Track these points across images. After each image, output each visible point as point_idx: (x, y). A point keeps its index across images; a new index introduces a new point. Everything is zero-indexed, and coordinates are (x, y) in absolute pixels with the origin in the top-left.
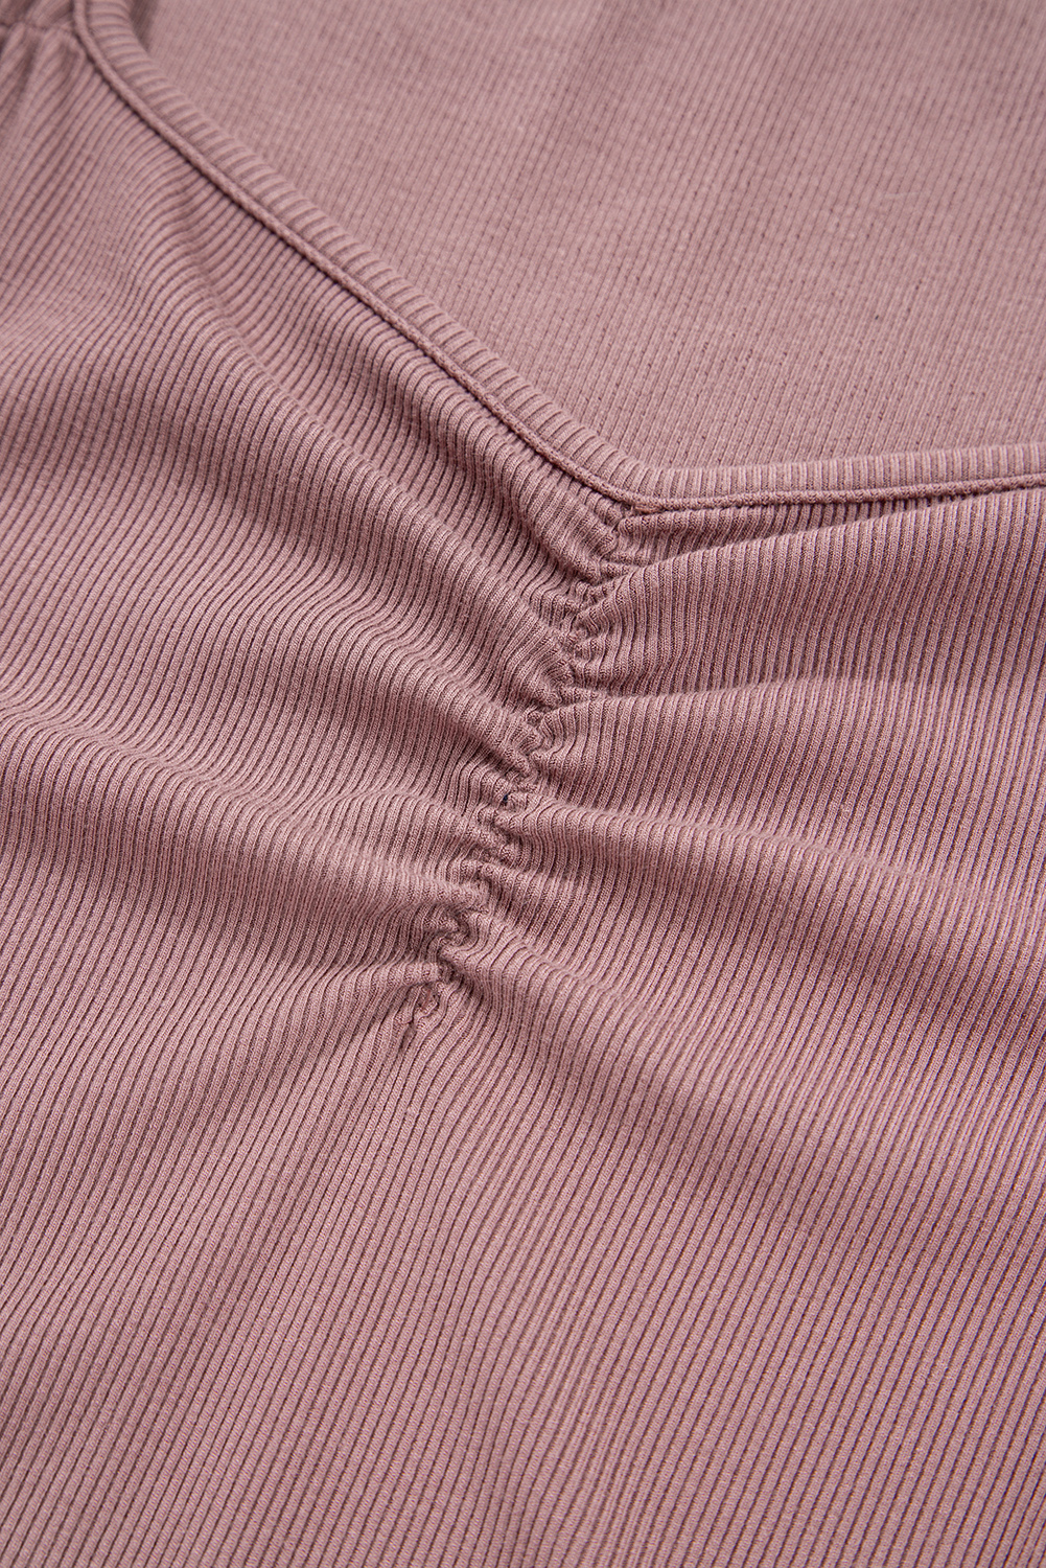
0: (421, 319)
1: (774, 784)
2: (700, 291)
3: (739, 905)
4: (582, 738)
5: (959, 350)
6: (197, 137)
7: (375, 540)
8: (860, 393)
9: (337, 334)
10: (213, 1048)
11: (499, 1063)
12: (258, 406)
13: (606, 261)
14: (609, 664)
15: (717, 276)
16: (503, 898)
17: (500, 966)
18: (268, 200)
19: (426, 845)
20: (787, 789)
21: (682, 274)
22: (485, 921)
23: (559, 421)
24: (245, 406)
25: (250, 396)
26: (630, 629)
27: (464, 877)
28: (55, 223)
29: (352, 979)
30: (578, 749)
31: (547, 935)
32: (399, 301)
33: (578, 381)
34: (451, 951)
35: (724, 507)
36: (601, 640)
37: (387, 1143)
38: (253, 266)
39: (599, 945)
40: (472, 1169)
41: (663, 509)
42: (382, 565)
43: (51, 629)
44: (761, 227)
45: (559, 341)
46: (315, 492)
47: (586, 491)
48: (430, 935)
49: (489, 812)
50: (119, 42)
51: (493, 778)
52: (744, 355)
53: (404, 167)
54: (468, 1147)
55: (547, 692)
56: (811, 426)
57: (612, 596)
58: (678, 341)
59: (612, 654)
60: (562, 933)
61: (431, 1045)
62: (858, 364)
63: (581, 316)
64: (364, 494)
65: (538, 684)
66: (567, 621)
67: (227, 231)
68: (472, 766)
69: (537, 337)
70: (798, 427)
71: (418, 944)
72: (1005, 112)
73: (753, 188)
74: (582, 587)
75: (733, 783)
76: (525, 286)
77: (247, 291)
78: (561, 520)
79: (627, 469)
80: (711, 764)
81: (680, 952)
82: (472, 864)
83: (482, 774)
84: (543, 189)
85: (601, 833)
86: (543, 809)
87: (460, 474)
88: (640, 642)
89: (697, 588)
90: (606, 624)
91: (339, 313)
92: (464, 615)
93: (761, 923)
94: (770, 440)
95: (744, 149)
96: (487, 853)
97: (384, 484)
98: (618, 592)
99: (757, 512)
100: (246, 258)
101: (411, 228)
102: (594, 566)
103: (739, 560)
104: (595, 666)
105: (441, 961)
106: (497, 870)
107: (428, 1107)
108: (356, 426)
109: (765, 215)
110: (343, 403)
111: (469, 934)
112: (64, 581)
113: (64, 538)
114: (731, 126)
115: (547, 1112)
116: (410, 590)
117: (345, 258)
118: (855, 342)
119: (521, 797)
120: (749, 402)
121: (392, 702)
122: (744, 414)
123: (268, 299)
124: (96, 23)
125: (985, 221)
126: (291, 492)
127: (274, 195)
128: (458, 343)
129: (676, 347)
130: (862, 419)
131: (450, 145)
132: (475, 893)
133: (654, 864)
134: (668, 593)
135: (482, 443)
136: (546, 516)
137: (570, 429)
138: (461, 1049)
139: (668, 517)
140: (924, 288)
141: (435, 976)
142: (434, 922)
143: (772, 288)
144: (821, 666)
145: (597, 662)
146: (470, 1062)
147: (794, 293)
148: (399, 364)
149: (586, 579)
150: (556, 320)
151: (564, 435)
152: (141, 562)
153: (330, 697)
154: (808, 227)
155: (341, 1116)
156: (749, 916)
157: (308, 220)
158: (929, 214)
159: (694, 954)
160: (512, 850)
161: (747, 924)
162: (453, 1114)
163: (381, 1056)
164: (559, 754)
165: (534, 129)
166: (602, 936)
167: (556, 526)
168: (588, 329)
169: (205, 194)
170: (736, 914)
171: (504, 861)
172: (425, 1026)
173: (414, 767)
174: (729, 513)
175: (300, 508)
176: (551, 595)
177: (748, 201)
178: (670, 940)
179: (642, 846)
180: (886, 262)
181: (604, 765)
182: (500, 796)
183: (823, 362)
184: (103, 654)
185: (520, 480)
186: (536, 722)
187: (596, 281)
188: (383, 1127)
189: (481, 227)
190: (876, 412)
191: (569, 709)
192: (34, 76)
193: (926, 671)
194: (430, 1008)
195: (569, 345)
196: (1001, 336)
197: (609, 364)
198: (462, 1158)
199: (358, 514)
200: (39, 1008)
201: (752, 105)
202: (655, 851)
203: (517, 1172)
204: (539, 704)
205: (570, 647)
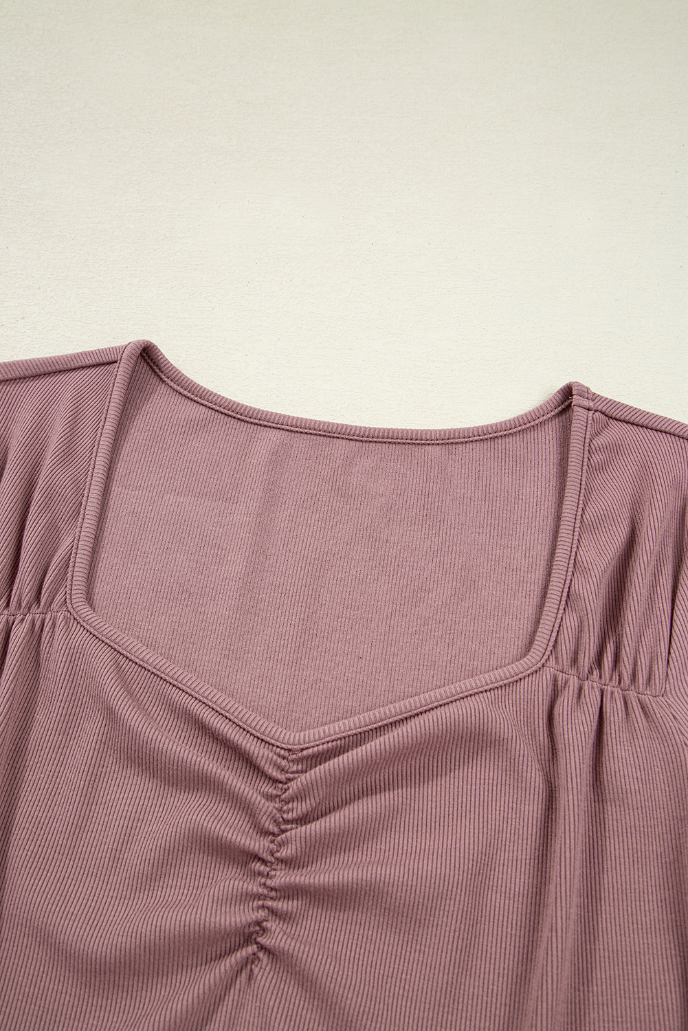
0: (206, 694)
1: (357, 844)
2: (299, 660)
3: (353, 897)
4: (290, 845)
5: (390, 665)
6: (117, 641)
7: (208, 783)
8: (360, 687)
9: (178, 706)
10: (185, 1003)
11: (284, 978)
12: (157, 745)
13: (265, 656)
14: (295, 814)
15: (304, 653)
16: (273, 912)
17: (277, 944)
18: (146, 659)
19: (243, 898)
20: (361, 845)
21: (292, 655)
22: (269, 925)
23: (261, 723)
24: (153, 746)
25: (153, 742)
26: (300, 799)
27: (259, 908)
28: (74, 682)
29: (228, 960)
30: (289, 850)
31: (291, 923)
32: (197, 689)
33: (264, 703)
34: (259, 939)
35: (323, 744)
36: (290, 805)
37: (252, 1019)
38: (144, 684)
39: (309, 922)
40: (282, 1024)
41: (302, 750)
42: (212, 791)
43: (103, 843)
44: (315, 632)
45: (255, 690)
46: (184, 770)
47: (274, 748)
48: (251, 934)
49: (263, 880)
50: (84, 610)
51: (262, 868)
52: (318, 682)
53: (190, 634)
54: (279, 1015)
55: (276, 830)
56: (346, 703)
57: (291, 789)
58: (295, 681)
59: (295, 810)
60: (296, 921)
61: (259, 977)
62: (358, 677)
63: (261, 679)
64: (201, 769)
65: (273, 828)
66: (277, 800)
67: (133, 673)
68: (254, 864)
69: (247, 689)
70: (342, 705)
71: (248, 939)
72: (388, 574)
73: (310, 619)
74: (280, 785)
75: (343, 848)
76: (239, 671)
77: (144, 694)
78: (268, 763)
79: (287, 737)
80: (335, 843)
81: (337, 918)
82: (260, 903)
83: (258, 866)
84: (238, 633)
85: (302, 883)
86: (282, 877)
87: (230, 750)
88: (304, 803)
89: (319, 781)
90: (291, 800)
91: (177, 698)
92: (243, 805)
93: (362, 902)
94: (333, 712)
95: (304, 605)
96: (265, 897)
97: (207, 763)
98: (294, 787)
99: (335, 743)
100: (142, 682)
101: (196, 657)
102: (282, 777)
103: (332, 768)
104: (290, 816)
105: (257, 943)
106: (269, 903)
107: (263, 1002)
108: (191, 738)
109: (316, 627)
110: (185, 730)
111: (264, 930)
112: (105, 823)
113: (102, 806)
114: (298, 597)
115: (303, 995)
116: (223, 798)
117: (176, 676)
118: (355, 669)
119: (273, 873)
120: (324, 698)
121: (223, 846)
122: (323, 703)
123: (152, 695)
124: (75, 606)
125: (389, 615)
126: (175, 772)
127: (148, 657)
128: (220, 700)
129: (295, 683)
130: (363, 697)
131: (204, 624)
132: (263, 914)
133: (322, 890)
134: (310, 785)
135: (235, 740)
136: (263, 763)
137: (265, 725)
138: (270, 976)
139: (305, 752)
140: (374, 644)
141: (256, 950)
142: (251, 929)
143: (323, 654)
144: (365, 793)
145: (290, 814)
146: (274, 981)
147: (331, 654)
148: (202, 714)
149: (281, 782)
150: (252, 681)
151: (263, 728)
152: (130, 809)
153: (202, 847)
154: (331, 629)
155: (233, 1013)
156: (357, 900)
157: (161, 664)
158: (370, 616)
159: (341, 918)
160: (273, 894)
161: (357, 903)
162: (272, 1003)
163: (243, 986)
164: (284, 853)
165: (231, 612)
166: (310, 918)
167: (267, 766)
168: (264, 682)
169: (123, 661)
170: (353, 901)
171: (272, 898)
172: (256, 970)
173: (235, 866)
174: (325, 746)
175: (179, 777)
176: (270, 790)
177: (309, 624)
178: (333, 915)
179: (317, 885)
180: (360, 637)
181: (299, 854)
182: (266, 873)
183: (346, 679)
184: (123, 849)
185: (251, 752)
186: (272, 842)
187: (263, 664)
188: (249, 1013)
189: (220, 652)
190: (367, 694)
191: (284, 835)
192: (56, 629)
193: (400, 785)
194: (256, 963)
195: (258, 690)
196: (403, 656)
197: (273, 695)
198: (278, 1021)
199: (200, 775)
200: (122, 1011)
201: (303, 588)
202: (322, 886)
203: (298, 1022)
204: (273, 834)
205: (280, 810)
